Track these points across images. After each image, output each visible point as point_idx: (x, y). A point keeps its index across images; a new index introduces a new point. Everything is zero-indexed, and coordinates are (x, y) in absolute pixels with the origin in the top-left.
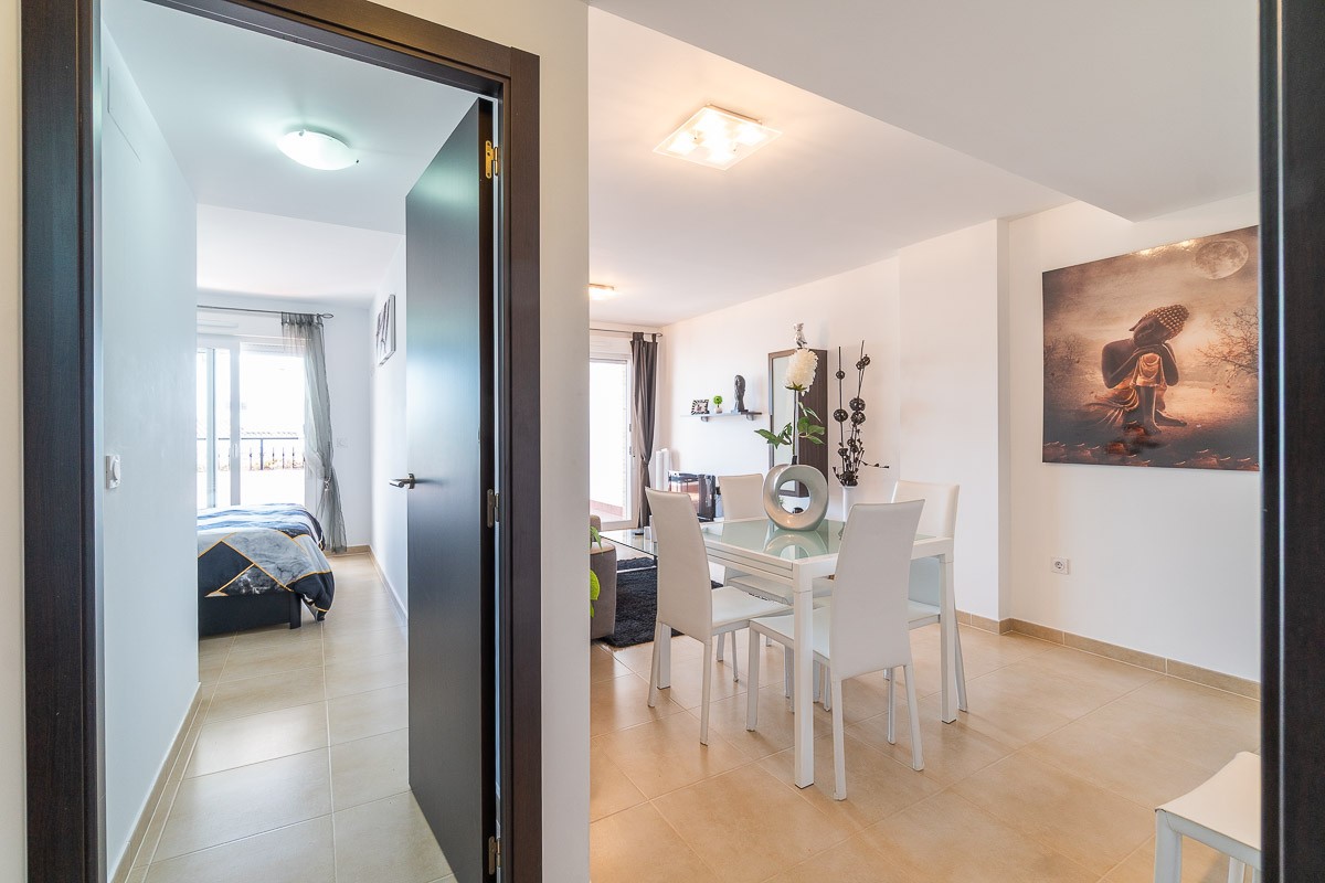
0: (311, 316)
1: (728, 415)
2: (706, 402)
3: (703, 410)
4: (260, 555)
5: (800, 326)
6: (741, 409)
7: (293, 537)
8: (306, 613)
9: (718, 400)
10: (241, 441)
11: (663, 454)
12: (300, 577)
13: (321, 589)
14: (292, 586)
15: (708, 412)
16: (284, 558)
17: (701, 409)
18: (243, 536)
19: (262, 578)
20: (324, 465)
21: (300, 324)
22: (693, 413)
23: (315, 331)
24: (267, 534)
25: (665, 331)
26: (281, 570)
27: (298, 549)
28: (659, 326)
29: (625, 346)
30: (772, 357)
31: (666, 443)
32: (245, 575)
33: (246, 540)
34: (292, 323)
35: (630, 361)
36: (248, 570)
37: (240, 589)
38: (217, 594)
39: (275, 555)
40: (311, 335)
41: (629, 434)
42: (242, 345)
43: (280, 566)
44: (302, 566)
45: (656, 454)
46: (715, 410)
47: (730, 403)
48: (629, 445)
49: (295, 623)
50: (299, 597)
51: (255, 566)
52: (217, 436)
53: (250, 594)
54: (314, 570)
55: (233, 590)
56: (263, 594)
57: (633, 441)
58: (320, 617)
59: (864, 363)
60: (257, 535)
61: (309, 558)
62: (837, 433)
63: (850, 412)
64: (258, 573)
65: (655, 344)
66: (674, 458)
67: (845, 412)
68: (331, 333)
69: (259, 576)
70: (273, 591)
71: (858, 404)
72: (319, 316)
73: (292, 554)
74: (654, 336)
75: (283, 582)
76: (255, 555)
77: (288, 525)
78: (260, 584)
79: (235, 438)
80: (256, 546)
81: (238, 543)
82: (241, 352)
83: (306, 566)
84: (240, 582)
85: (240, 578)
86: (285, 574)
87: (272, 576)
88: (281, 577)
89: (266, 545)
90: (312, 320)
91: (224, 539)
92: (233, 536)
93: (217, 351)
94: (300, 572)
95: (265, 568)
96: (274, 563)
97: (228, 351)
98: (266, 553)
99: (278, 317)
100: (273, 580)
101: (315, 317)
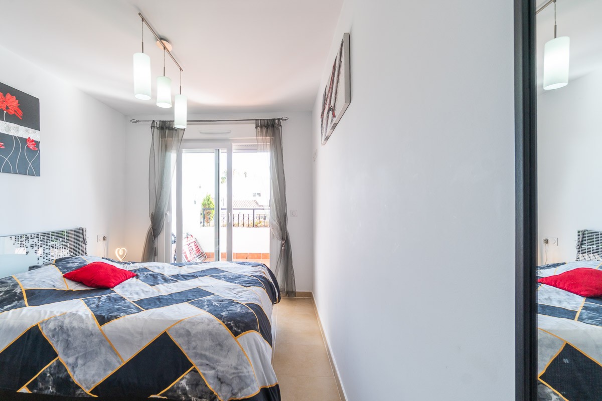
0: (274, 120)
4: (202, 356)
7: (236, 334)
12: (240, 396)
16: (225, 364)
18: (188, 327)
19: (200, 388)
20: (281, 229)
21: (267, 127)
23: (277, 132)
24: (210, 327)
26: (220, 380)
27: (240, 355)
32: (183, 381)
33: (188, 333)
34: (262, 126)
36: (186, 375)
37: (179, 396)
39: (215, 357)
40: (274, 135)
42: (234, 145)
43: (220, 374)
44: (243, 380)
51: (195, 371)
55: (172, 396)
60: (200, 328)
61: (251, 368)
64: (197, 382)
68: (288, 132)
69: (197, 385)
72: (279, 119)
73: (232, 361)
75: (223, 396)
76: (197, 355)
77: (239, 310)
78: (199, 395)
79: (229, 209)
80: (198, 343)
81: (180, 335)
82: (233, 151)
83: (248, 381)
84: (178, 388)
85: (178, 383)
86: (225, 388)
87: (211, 387)
88: (220, 389)
89: (208, 343)
90: (275, 123)
91: (169, 329)
92: (178, 326)
93: (220, 150)
94: (241, 389)
95: (204, 374)
96: (214, 368)
97: (226, 151)
98: (207, 353)
99: (253, 123)
100: (212, 393)
101: (277, 121)
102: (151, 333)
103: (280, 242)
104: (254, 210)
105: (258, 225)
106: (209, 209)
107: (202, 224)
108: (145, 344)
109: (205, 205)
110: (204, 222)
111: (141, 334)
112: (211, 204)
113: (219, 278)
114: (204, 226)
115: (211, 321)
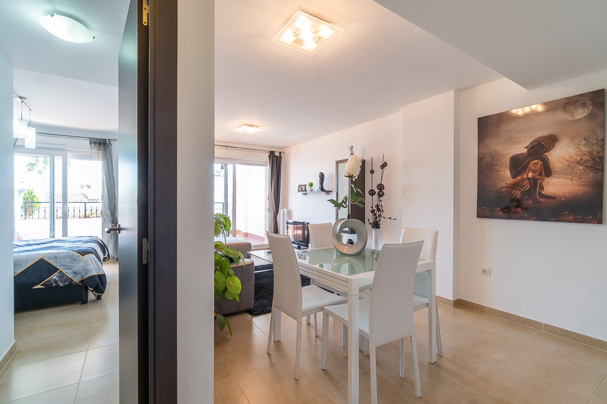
0: (105, 140)
1: (316, 192)
2: (305, 185)
3: (303, 190)
4: (64, 265)
5: (352, 147)
6: (322, 189)
7: (83, 255)
8: (91, 296)
9: (311, 185)
10: (68, 204)
11: (284, 212)
12: (86, 277)
13: (98, 283)
14: (82, 282)
15: (306, 191)
16: (78, 267)
17: (302, 189)
18: (55, 255)
19: (65, 278)
20: (112, 216)
21: (100, 144)
22: (299, 191)
23: (108, 148)
24: (69, 254)
25: (286, 151)
26: (75, 273)
27: (86, 262)
28: (283, 148)
29: (265, 157)
30: (338, 163)
31: (286, 206)
32: (55, 277)
33: (56, 257)
34: (95, 143)
35: (268, 165)
36: (56, 274)
37: (52, 284)
38: (39, 286)
39: (72, 265)
40: (105, 150)
41: (268, 201)
42: (69, 154)
43: (75, 271)
44: (87, 271)
45: (281, 211)
46: (309, 190)
47: (317, 186)
48: (268, 207)
49: (84, 301)
50: (87, 289)
51: (61, 272)
52: (56, 201)
53: (58, 286)
54: (94, 273)
55: (47, 285)
56: (65, 286)
57: (270, 205)
58: (99, 298)
59: (384, 165)
60: (62, 255)
61: (92, 267)
62: (370, 202)
63: (377, 191)
64: (62, 275)
65: (281, 157)
66: (290, 214)
67: (374, 191)
69: (62, 277)
70: (71, 285)
71: (381, 187)
72: (109, 140)
73: (82, 264)
74: (280, 153)
75: (77, 280)
76: (61, 265)
77: (83, 248)
78: (64, 281)
79: (65, 201)
80: (62, 260)
81: (51, 258)
82: (68, 158)
83: (90, 270)
84: (52, 280)
85: (52, 278)
86: (77, 276)
87: (70, 277)
88: (75, 277)
89: (68, 260)
90: (106, 142)
91: (44, 257)
92: (49, 255)
93: (55, 157)
94: (86, 274)
95: (66, 272)
96: (72, 269)
97: (61, 157)
98: (67, 264)
99: (87, 140)
100: (71, 279)
101: (108, 141)
102: (32, 259)
103: (109, 224)
104: (85, 203)
105: (90, 216)
106: (31, 203)
107: (24, 217)
108: (30, 264)
109: (27, 198)
110: (26, 215)
111: (27, 260)
112: (34, 198)
113: (65, 242)
114: (25, 219)
115: (67, 253)
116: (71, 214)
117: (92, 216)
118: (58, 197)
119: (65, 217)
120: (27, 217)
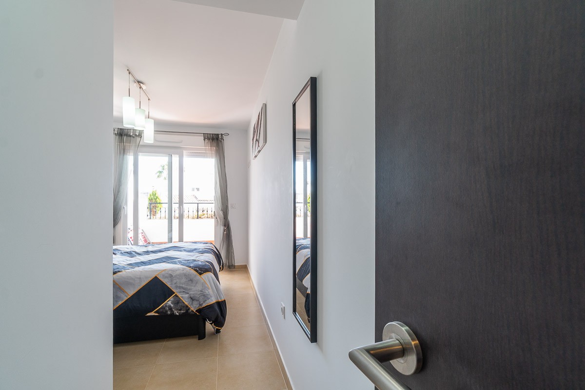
0: (218, 135)
4: (180, 287)
7: (200, 274)
8: (209, 327)
10: (184, 204)
12: (204, 305)
13: (218, 315)
14: (199, 311)
16: (195, 290)
18: (170, 272)
19: (180, 304)
20: (224, 218)
21: (213, 139)
23: (220, 144)
24: (185, 272)
26: (192, 299)
27: (204, 284)
32: (169, 302)
33: (171, 276)
34: (209, 139)
36: (171, 298)
37: (166, 311)
38: (152, 314)
39: (188, 287)
40: (218, 145)
42: (185, 152)
43: (192, 296)
44: (206, 297)
49: (202, 335)
50: (204, 321)
51: (176, 296)
53: (173, 314)
54: (213, 300)
55: (162, 312)
56: (181, 315)
58: (218, 331)
60: (178, 272)
61: (210, 291)
64: (178, 301)
68: (229, 144)
69: (178, 303)
70: (187, 314)
72: (222, 135)
73: (200, 287)
75: (193, 308)
76: (177, 287)
77: (200, 263)
78: (179, 309)
79: (181, 203)
80: (177, 280)
81: (166, 277)
82: (184, 156)
83: (209, 296)
84: (166, 306)
85: (166, 303)
86: (195, 303)
87: (186, 303)
88: (192, 304)
89: (184, 280)
90: (219, 137)
91: (158, 274)
92: (163, 273)
93: (173, 155)
94: (204, 302)
95: (182, 297)
96: (188, 293)
97: (178, 156)
98: (183, 286)
99: (202, 136)
100: (187, 306)
101: (220, 135)
102: (146, 278)
103: (222, 228)
104: (198, 204)
105: (202, 217)
106: (155, 204)
107: (149, 217)
108: (144, 284)
109: (152, 199)
110: (150, 215)
111: (140, 278)
112: (157, 199)
113: (181, 251)
114: (150, 218)
115: (184, 269)
116: (186, 214)
117: (204, 216)
118: (176, 199)
119: (181, 218)
120: (152, 217)
